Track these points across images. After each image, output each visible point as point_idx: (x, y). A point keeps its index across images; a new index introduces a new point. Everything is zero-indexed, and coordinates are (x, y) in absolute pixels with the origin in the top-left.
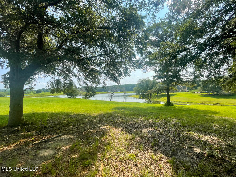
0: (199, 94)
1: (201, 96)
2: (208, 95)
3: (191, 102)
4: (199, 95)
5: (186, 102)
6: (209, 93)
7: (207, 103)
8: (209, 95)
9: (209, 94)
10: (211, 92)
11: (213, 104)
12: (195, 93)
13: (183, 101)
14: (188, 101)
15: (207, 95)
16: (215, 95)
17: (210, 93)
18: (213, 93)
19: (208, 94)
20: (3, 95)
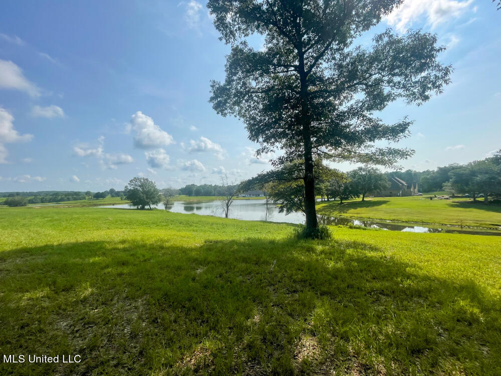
0: (448, 200)
1: (452, 206)
2: (471, 202)
3: (423, 222)
4: (447, 203)
5: (411, 220)
6: (475, 198)
7: (468, 224)
8: (476, 204)
9: (474, 200)
10: (481, 196)
11: (484, 226)
12: (435, 199)
13: (404, 218)
14: (415, 218)
15: (468, 202)
16: (491, 202)
17: (477, 199)
18: (486, 199)
19: (472, 200)
20: (21, 203)
